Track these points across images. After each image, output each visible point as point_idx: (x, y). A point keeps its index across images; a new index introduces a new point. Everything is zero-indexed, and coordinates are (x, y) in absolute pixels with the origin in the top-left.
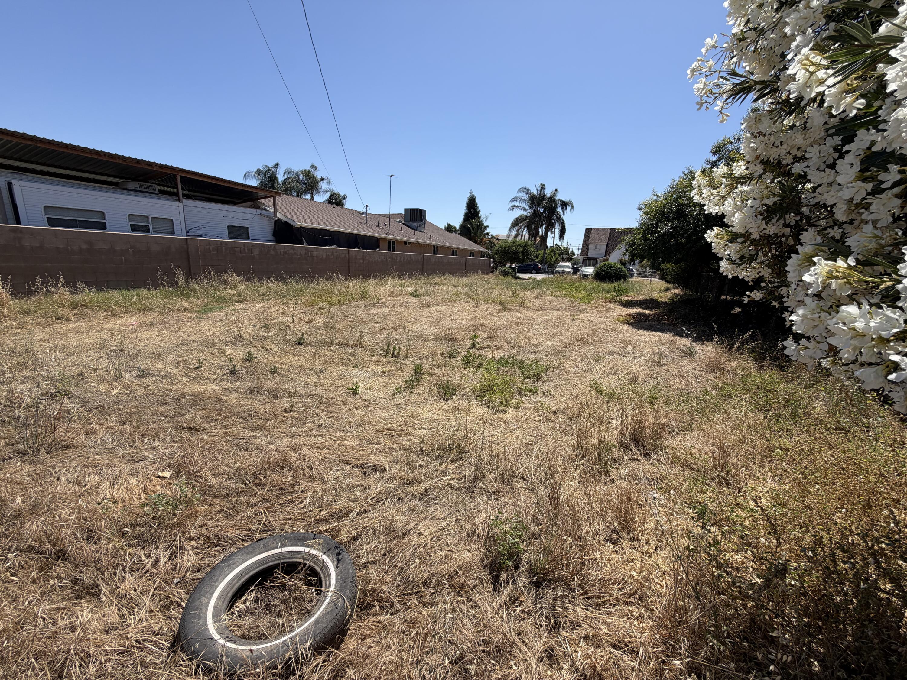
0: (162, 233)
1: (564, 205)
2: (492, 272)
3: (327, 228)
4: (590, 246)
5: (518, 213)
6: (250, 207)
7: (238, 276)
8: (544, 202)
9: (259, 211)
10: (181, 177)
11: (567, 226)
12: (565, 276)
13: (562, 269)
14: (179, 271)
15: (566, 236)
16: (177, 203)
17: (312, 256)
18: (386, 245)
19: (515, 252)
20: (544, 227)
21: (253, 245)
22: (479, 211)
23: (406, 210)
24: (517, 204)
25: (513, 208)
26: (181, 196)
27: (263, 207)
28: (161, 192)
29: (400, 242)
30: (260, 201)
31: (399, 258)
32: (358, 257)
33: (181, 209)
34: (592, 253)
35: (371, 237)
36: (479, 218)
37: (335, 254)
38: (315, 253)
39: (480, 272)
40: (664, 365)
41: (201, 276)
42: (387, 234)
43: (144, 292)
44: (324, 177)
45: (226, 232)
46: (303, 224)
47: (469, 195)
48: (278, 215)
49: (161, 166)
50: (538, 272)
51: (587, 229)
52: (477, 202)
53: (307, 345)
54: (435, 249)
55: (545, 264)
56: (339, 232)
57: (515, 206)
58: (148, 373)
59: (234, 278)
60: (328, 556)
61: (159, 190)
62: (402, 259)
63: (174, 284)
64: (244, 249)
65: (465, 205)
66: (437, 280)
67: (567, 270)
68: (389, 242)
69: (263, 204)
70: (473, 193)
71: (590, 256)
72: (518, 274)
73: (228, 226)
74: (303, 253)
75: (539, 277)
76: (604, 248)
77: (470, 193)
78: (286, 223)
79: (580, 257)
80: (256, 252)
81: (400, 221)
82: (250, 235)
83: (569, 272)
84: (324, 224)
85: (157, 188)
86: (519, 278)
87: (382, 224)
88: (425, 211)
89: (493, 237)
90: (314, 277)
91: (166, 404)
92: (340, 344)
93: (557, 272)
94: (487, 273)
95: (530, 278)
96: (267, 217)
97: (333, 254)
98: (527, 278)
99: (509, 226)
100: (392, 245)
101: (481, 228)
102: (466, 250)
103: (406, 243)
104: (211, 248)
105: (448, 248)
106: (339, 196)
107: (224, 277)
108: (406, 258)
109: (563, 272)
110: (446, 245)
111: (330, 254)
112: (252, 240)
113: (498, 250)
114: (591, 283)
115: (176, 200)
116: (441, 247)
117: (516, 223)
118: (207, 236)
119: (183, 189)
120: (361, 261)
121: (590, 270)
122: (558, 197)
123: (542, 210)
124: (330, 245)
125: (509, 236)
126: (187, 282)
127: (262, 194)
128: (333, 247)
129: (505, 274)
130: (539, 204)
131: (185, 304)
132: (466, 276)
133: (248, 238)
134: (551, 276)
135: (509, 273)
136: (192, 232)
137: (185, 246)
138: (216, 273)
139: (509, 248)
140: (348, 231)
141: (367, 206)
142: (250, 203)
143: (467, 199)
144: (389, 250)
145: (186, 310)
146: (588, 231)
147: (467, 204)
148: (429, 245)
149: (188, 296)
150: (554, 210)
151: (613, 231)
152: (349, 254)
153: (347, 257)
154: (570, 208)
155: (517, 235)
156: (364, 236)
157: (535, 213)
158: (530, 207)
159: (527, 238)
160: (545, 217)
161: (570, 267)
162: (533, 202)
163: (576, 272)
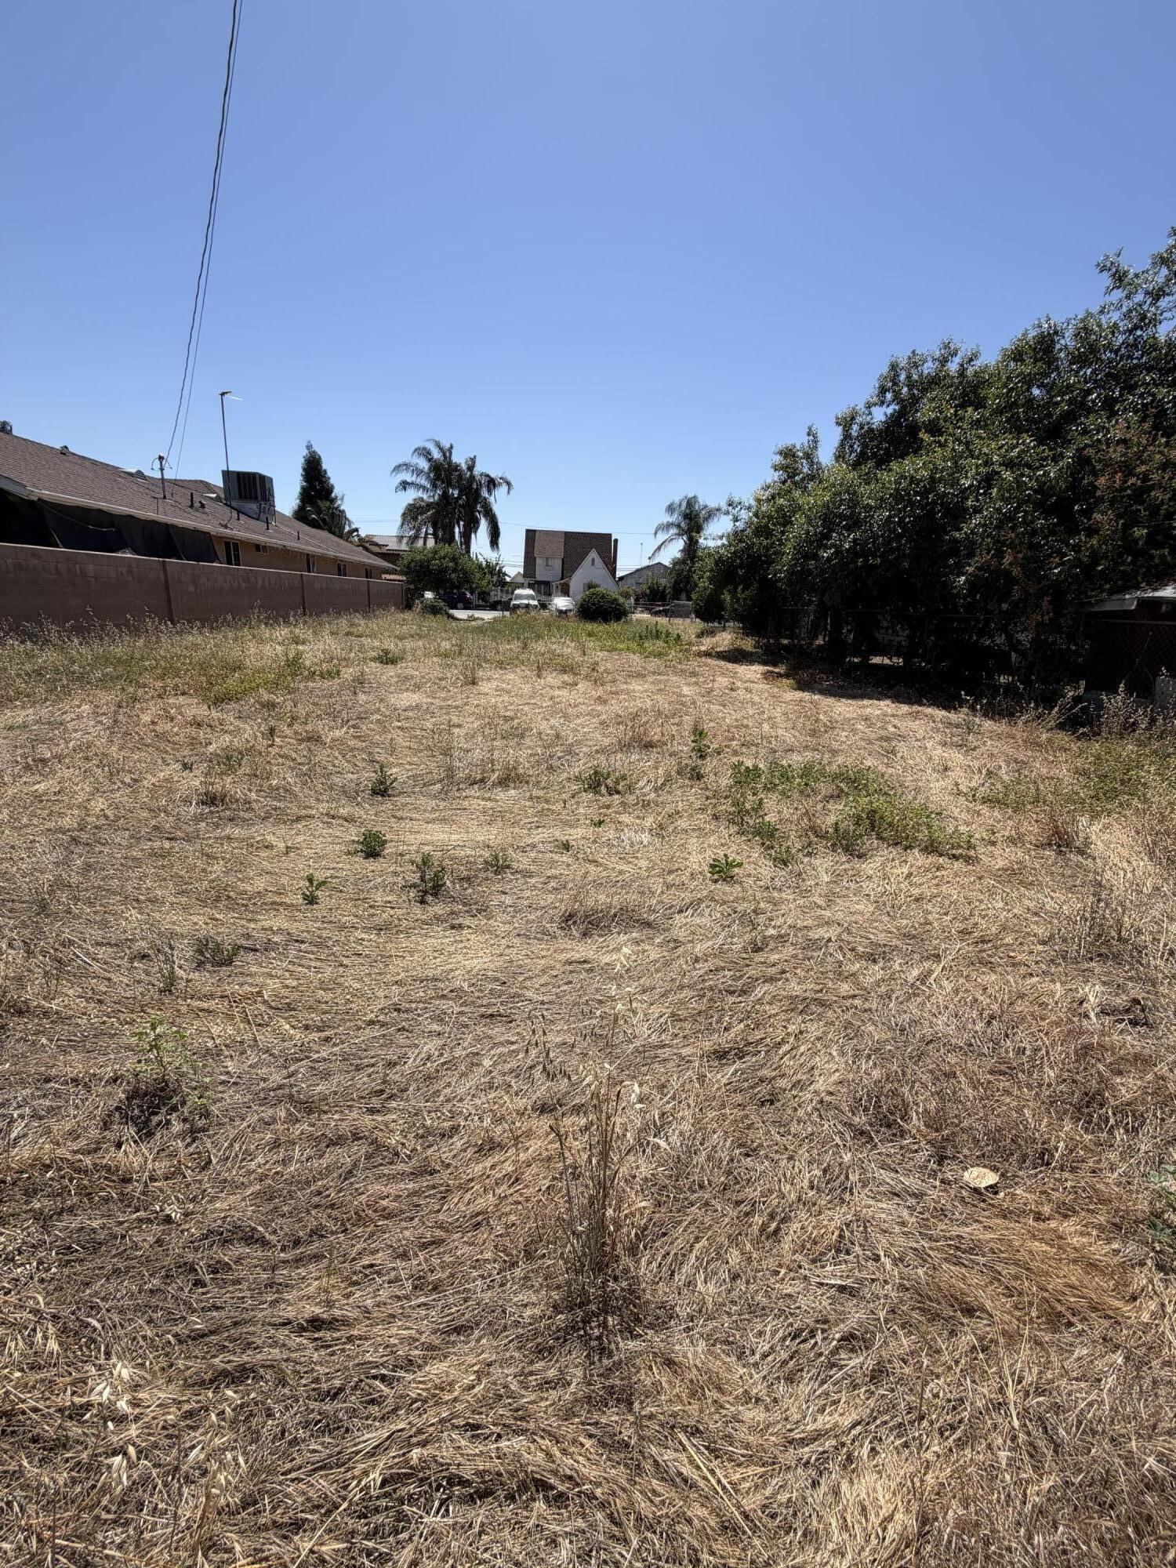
1: (492, 483)
2: (408, 606)
3: (103, 505)
4: (538, 560)
5: (411, 496)
8: (455, 477)
12: (533, 613)
13: (526, 602)
15: (501, 541)
18: (221, 552)
19: (442, 571)
20: (462, 523)
23: (227, 474)
24: (409, 477)
25: (405, 485)
29: (249, 545)
31: (260, 582)
32: (183, 578)
34: (543, 574)
35: (195, 531)
36: (333, 501)
37: (134, 570)
38: (91, 568)
46: (46, 494)
47: (305, 452)
51: (528, 531)
52: (324, 466)
54: (309, 562)
56: (130, 516)
57: (405, 482)
62: (267, 582)
65: (301, 471)
68: (227, 544)
70: (317, 448)
71: (539, 578)
72: (452, 612)
75: (488, 615)
76: (558, 564)
77: (309, 447)
81: (219, 499)
83: (537, 606)
84: (91, 497)
86: (454, 618)
87: (197, 505)
88: (270, 479)
90: (103, 627)
93: (517, 607)
94: (402, 611)
95: (472, 619)
97: (130, 572)
98: (467, 617)
99: (399, 520)
100: (232, 551)
102: (361, 564)
103: (258, 547)
105: (335, 560)
108: (273, 581)
109: (527, 606)
110: (330, 553)
111: (124, 570)
113: (408, 566)
114: (573, 624)
116: (324, 559)
117: (412, 513)
120: (192, 588)
121: (565, 603)
122: (477, 471)
123: (456, 493)
124: (118, 550)
125: (400, 538)
128: (128, 554)
129: (433, 610)
130: (449, 482)
134: (507, 614)
135: (439, 609)
139: (429, 561)
140: (151, 515)
141: (161, 461)
143: (303, 460)
144: (229, 563)
146: (531, 535)
147: (304, 470)
148: (301, 554)
150: (477, 493)
151: (570, 537)
152: (165, 571)
153: (162, 577)
154: (505, 488)
155: (416, 537)
156: (184, 530)
157: (445, 496)
158: (435, 486)
159: (431, 543)
160: (462, 506)
161: (532, 598)
162: (438, 477)
163: (544, 606)
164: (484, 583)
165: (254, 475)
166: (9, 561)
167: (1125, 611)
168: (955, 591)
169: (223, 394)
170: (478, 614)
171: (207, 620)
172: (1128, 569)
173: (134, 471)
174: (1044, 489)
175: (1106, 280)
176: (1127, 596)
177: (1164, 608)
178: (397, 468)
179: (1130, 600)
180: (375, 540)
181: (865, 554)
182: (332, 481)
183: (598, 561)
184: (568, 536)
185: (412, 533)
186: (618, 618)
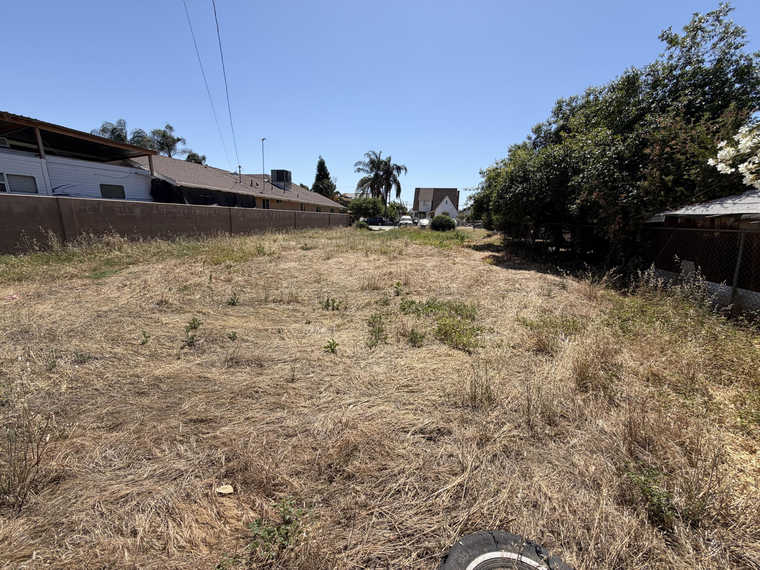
0: (21, 192)
1: (399, 169)
2: (350, 225)
3: (207, 187)
4: (420, 202)
5: (363, 175)
6: (121, 165)
7: (122, 237)
8: (382, 166)
9: (134, 170)
10: (41, 131)
11: (401, 186)
12: (408, 227)
13: (405, 222)
14: (51, 234)
15: (401, 194)
16: (38, 160)
17: (195, 214)
18: (260, 203)
19: (367, 209)
20: (384, 187)
21: (133, 204)
22: (329, 173)
23: (272, 171)
24: (361, 167)
26: (43, 152)
27: (137, 166)
28: (13, 147)
29: (273, 200)
30: (132, 159)
31: (274, 215)
32: (239, 215)
33: (44, 166)
34: (422, 208)
35: (248, 196)
36: (329, 179)
37: (217, 212)
38: (198, 211)
39: (341, 226)
40: (554, 297)
41: (79, 238)
42: (262, 193)
43: (13, 259)
44: (180, 137)
45: (98, 191)
46: (184, 184)
47: (318, 159)
48: (155, 174)
49: (14, 117)
50: (383, 224)
51: (416, 189)
52: (326, 165)
53: (242, 305)
54: (302, 206)
55: (387, 218)
56: (219, 191)
57: (359, 169)
58: (89, 358)
59: (116, 239)
60: (528, 557)
61: (10, 145)
62: (278, 216)
63: (46, 247)
64: (124, 208)
65: (316, 168)
66: (310, 233)
67: (409, 222)
68: (264, 200)
69: (136, 163)
70: (322, 158)
71: (420, 210)
72: (370, 227)
73: (100, 185)
74: (186, 212)
75: (387, 228)
76: (430, 203)
77: (320, 157)
78: (164, 181)
79: (412, 212)
80: (138, 212)
81: (268, 182)
82: (126, 194)
83: (411, 224)
84: (203, 184)
85: (9, 143)
86: (371, 230)
87: (254, 184)
88: (290, 172)
89: (341, 196)
90: (200, 235)
91: (143, 393)
92: (274, 301)
93: (401, 224)
94: (347, 227)
95: (380, 230)
96: (144, 175)
97: (215, 213)
98: (377, 229)
99: (356, 186)
100: (266, 203)
101: (332, 187)
102: (328, 207)
103: (278, 201)
104: (87, 208)
105: (314, 205)
106: (198, 157)
107: (106, 238)
108: (281, 215)
109: (406, 224)
110: (312, 202)
111: (212, 212)
112: (129, 199)
113: (352, 207)
114: (428, 232)
115: (36, 156)
116: (309, 204)
117: (362, 183)
118: (77, 195)
119: (44, 145)
120: (242, 219)
121: (425, 222)
122: (392, 163)
123: (381, 173)
124: (211, 204)
125: (356, 194)
126: (64, 245)
127: (136, 152)
128: (215, 206)
129: (361, 226)
130: (378, 168)
131: (70, 269)
132: (331, 229)
133: (124, 198)
134: (397, 227)
135: (364, 226)
136: (58, 191)
137: (56, 207)
138: (95, 234)
139: (361, 204)
140: (228, 190)
141: (240, 167)
142: (120, 161)
143: (317, 163)
144: (264, 208)
145: (73, 276)
146: (418, 191)
147: (318, 167)
148: (297, 203)
149: (69, 260)
150: (391, 173)
151: (436, 191)
152: (230, 212)
153: (229, 215)
154: (404, 171)
155: (363, 194)
156: (242, 195)
157: (376, 175)
158: (371, 170)
159: (370, 196)
160: (384, 179)
161: (409, 220)
162: (373, 166)
163: (416, 224)
164: (393, 213)
165: (283, 171)
166: (164, 210)
167: (660, 222)
168: (571, 213)
169: (263, 140)
170: (383, 228)
171: (247, 231)
172: (663, 198)
173: (233, 172)
174: (620, 156)
175: (665, 44)
176: (662, 214)
177: (679, 220)
178: (356, 164)
179: (662, 217)
180: (347, 196)
181: (529, 195)
182: (329, 171)
183: (449, 202)
184: (436, 190)
185: (361, 192)
186: (449, 229)
